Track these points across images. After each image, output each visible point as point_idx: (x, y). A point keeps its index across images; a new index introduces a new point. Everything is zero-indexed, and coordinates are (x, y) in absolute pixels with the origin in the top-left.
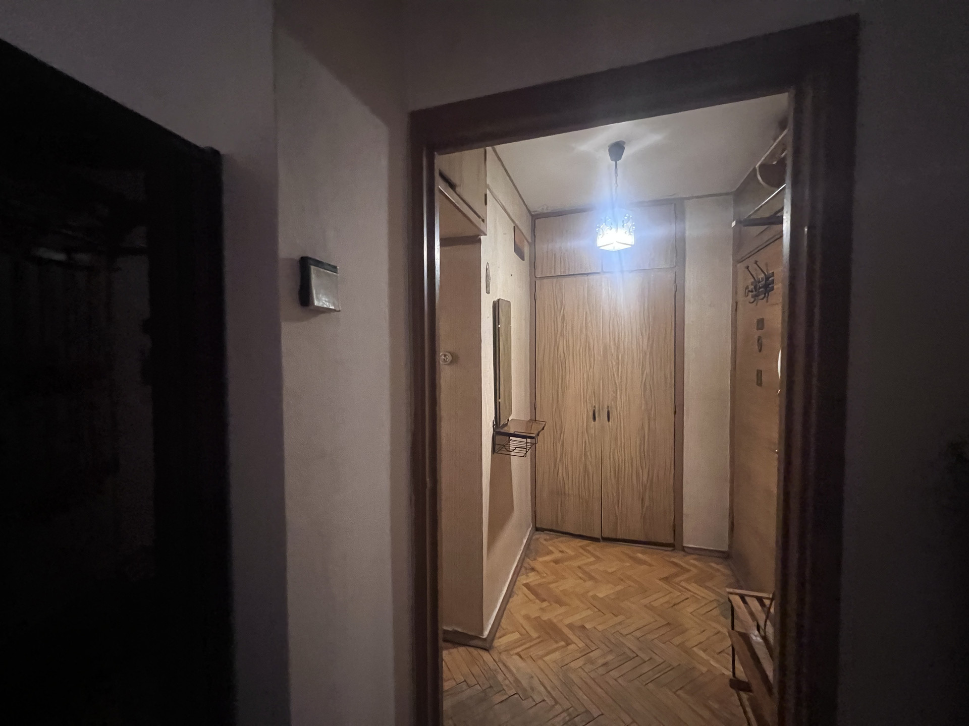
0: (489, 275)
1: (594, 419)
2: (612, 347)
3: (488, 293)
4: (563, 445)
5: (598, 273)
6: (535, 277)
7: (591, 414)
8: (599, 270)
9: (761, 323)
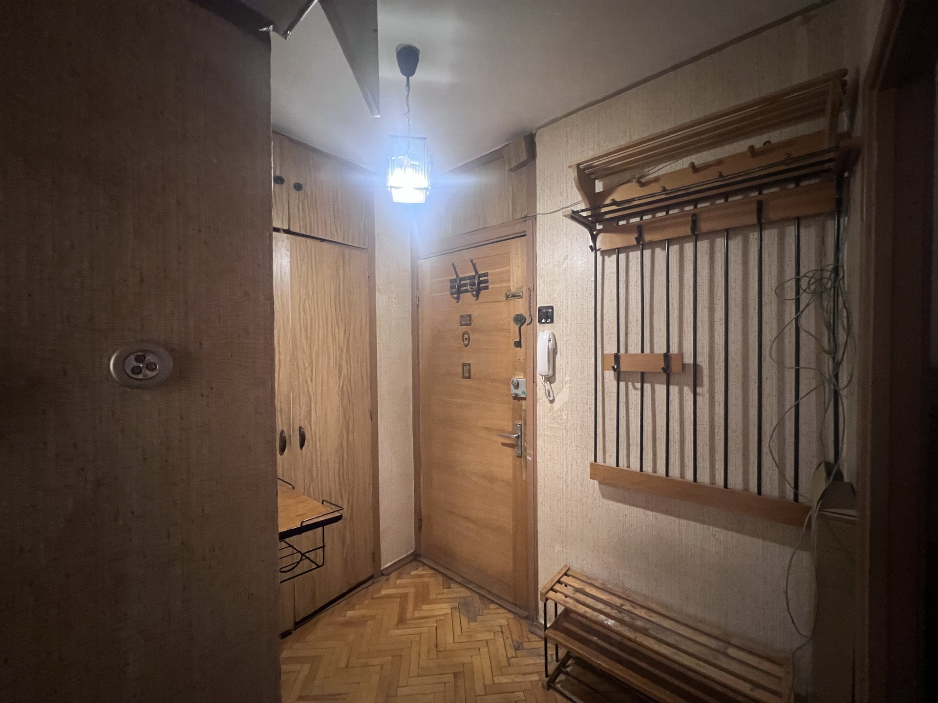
2: (304, 341)
9: (467, 320)
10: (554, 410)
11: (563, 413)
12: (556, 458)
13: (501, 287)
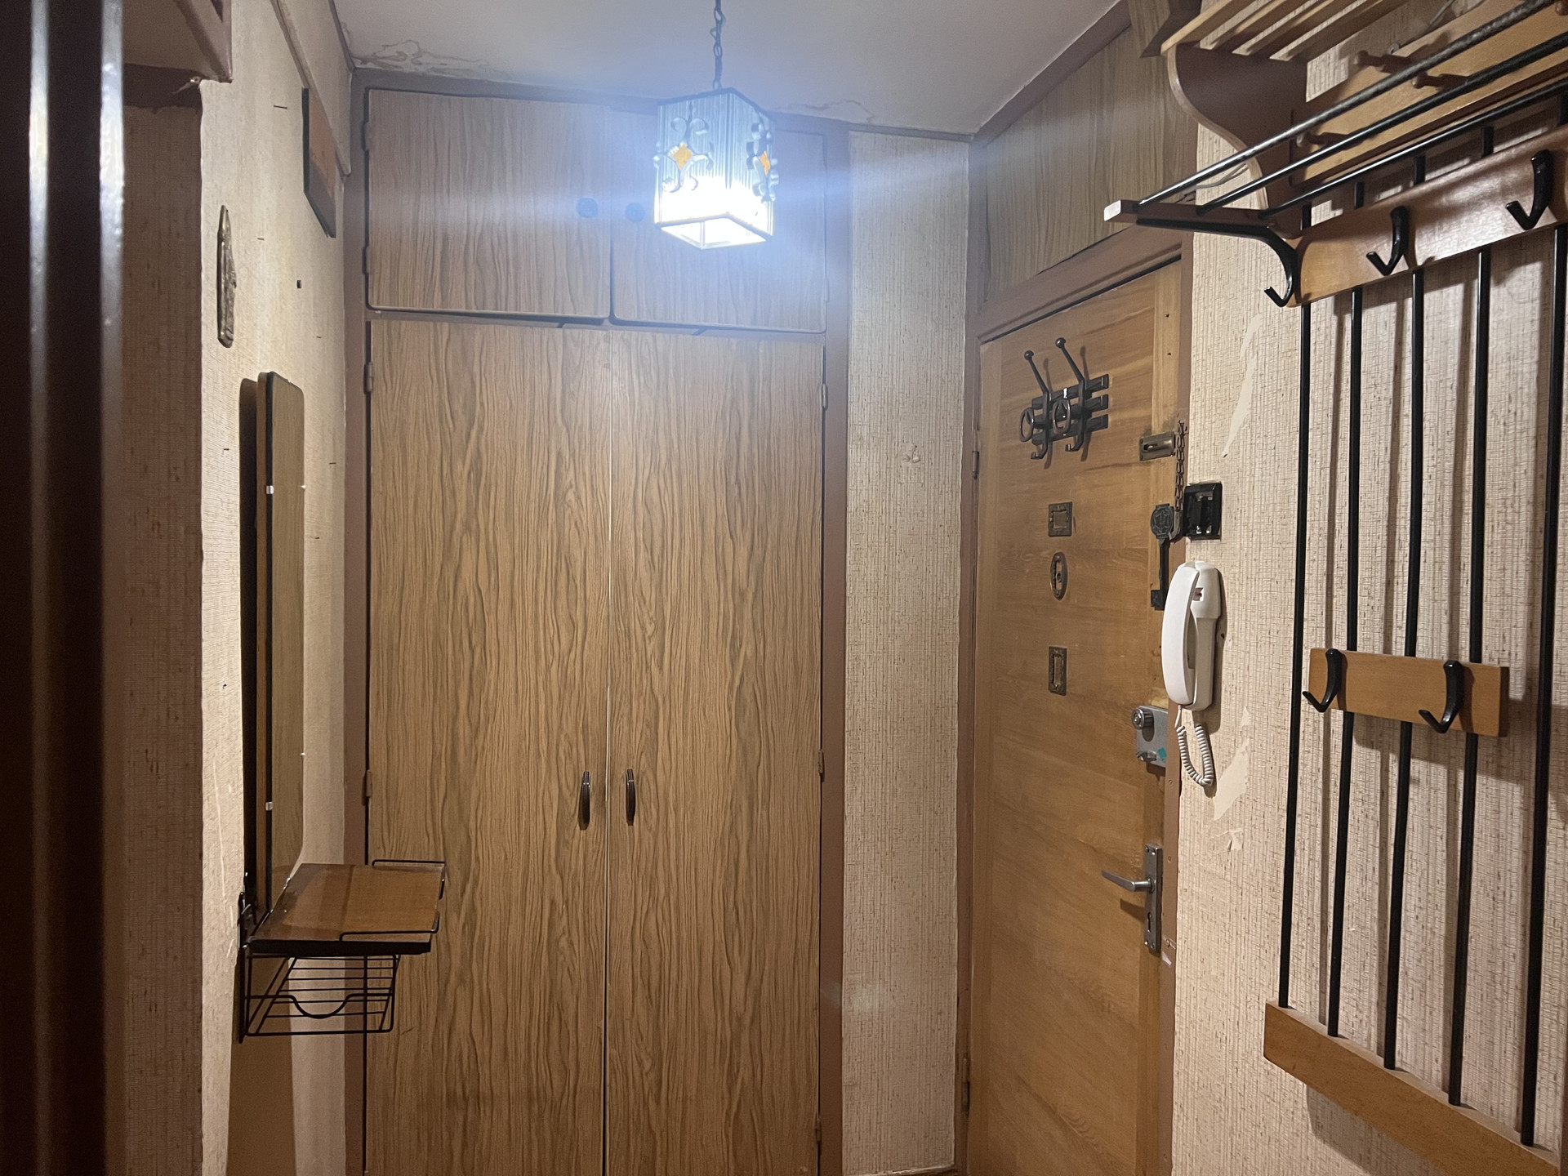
0: (231, 262)
1: (585, 818)
2: (644, 573)
3: (226, 341)
4: (471, 923)
5: (596, 322)
6: (367, 305)
7: (573, 806)
8: (603, 314)
9: (1062, 518)
10: (1215, 819)
11: (1232, 832)
12: (1213, 973)
13: (1132, 420)
